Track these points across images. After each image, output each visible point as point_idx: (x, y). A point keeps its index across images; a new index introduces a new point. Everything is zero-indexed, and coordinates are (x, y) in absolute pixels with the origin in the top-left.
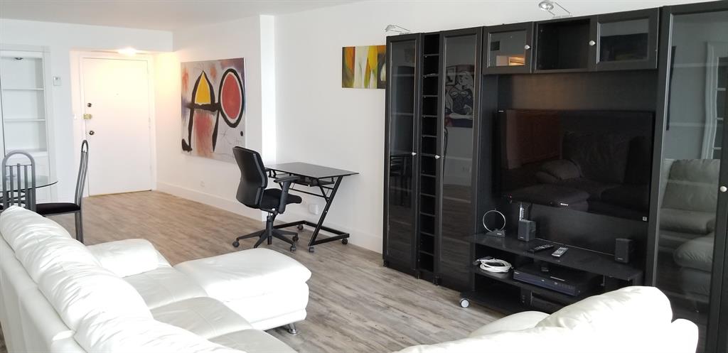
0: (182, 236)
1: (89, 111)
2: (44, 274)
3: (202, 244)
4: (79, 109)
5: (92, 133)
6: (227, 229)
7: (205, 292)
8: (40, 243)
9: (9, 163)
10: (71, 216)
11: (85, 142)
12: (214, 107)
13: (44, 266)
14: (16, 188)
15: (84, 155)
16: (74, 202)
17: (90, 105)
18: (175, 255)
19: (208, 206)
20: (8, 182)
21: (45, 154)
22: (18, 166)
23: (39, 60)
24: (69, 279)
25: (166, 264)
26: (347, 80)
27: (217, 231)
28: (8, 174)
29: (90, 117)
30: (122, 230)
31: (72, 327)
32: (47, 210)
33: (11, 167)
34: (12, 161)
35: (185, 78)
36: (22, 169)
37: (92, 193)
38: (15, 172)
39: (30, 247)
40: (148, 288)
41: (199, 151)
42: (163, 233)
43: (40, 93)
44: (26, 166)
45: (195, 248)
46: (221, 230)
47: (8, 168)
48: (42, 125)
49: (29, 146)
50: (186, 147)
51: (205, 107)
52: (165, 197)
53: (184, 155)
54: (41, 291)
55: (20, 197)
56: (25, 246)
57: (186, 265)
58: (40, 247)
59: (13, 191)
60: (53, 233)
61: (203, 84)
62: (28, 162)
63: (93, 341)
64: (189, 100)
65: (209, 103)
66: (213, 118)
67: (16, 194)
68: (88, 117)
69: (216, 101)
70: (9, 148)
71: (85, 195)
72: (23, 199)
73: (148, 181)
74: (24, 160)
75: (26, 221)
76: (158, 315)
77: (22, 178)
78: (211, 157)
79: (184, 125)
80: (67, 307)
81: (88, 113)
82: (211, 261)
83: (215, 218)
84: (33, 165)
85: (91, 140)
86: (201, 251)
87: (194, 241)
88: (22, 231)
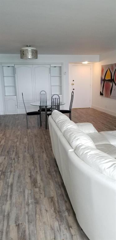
0: (99, 123)
1: (73, 82)
2: (65, 131)
3: (106, 126)
4: (71, 82)
5: (74, 89)
6: (114, 122)
8: (63, 121)
9: (53, 98)
10: (68, 114)
11: (73, 92)
12: (112, 80)
13: (64, 128)
14: (55, 105)
15: (72, 96)
16: (69, 110)
17: (73, 81)
18: (99, 129)
19: (107, 114)
20: (53, 103)
21: (62, 95)
22: (56, 98)
23: (60, 67)
24: (72, 133)
25: (97, 131)
27: (111, 122)
28: (53, 101)
29: (73, 84)
30: (82, 120)
31: (74, 148)
32: (64, 112)
33: (54, 99)
34: (54, 97)
35: (102, 71)
37: (73, 108)
38: (55, 101)
39: (61, 122)
40: (93, 138)
41: (105, 95)
42: (94, 122)
43: (60, 77)
44: (57, 99)
45: (104, 127)
46: (112, 122)
47: (53, 99)
48: (61, 87)
49: (58, 93)
50: (101, 94)
51: (108, 80)
52: (94, 110)
53: (100, 97)
54: (64, 135)
55: (56, 108)
56: (60, 122)
57: (102, 132)
58: (63, 122)
59: (54, 106)
60: (67, 119)
61: (109, 73)
63: (81, 153)
64: (104, 78)
65: (110, 79)
66: (111, 84)
67: (55, 107)
69: (113, 78)
70: (53, 94)
72: (57, 108)
73: (89, 105)
74: (57, 97)
75: (59, 115)
76: (98, 147)
78: (110, 98)
79: (101, 87)
80: (72, 142)
81: (73, 83)
82: (111, 132)
83: (111, 118)
84: (59, 98)
86: (106, 128)
87: (103, 125)
88: (58, 118)
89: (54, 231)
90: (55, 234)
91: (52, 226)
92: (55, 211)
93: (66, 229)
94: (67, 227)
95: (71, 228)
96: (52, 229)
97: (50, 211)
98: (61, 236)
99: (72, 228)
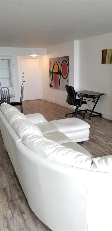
0: (50, 113)
1: (23, 75)
2: (13, 123)
3: (56, 116)
4: (20, 75)
5: (24, 82)
6: (63, 112)
7: (58, 130)
8: (12, 113)
9: (2, 90)
10: (19, 106)
11: (22, 84)
12: (59, 73)
13: (13, 120)
14: (4, 97)
15: (22, 88)
16: (20, 102)
17: (23, 73)
18: (49, 119)
19: (57, 104)
20: (2, 96)
21: (11, 88)
22: (5, 91)
23: (9, 59)
24: (20, 124)
25: (46, 121)
26: (104, 62)
27: (60, 112)
28: (2, 94)
30: (34, 111)
31: (22, 138)
32: (14, 104)
35: (50, 63)
36: (6, 92)
37: (25, 100)
38: (4, 93)
39: (10, 114)
40: (42, 128)
41: (55, 87)
42: (45, 112)
43: (9, 70)
45: (54, 117)
46: (62, 112)
47: (2, 92)
48: (10, 79)
49: (8, 86)
50: (51, 86)
51: (56, 73)
52: (45, 101)
53: (50, 89)
54: (13, 127)
55: (5, 100)
56: (8, 114)
57: (52, 121)
58: (12, 115)
59: (4, 99)
60: (15, 111)
61: (56, 66)
62: (7, 90)
63: (28, 143)
64: (52, 71)
65: (58, 71)
66: (59, 76)
67: (4, 100)
68: (23, 77)
69: (60, 71)
70: (2, 86)
71: (23, 100)
72: (6, 101)
73: (40, 96)
74: (6, 89)
75: (7, 107)
76: (45, 136)
77: (6, 95)
78: (58, 89)
79: (50, 79)
80: (20, 132)
82: (59, 121)
83: (60, 108)
84: (9, 91)
85: (24, 83)
86: (56, 118)
87: (54, 115)
88: (7, 110)
89: (7, 220)
90: (7, 222)
91: (5, 216)
92: (8, 201)
93: (19, 215)
94: (20, 214)
95: (23, 214)
96: (5, 218)
97: (3, 201)
98: (14, 223)
99: (25, 213)
